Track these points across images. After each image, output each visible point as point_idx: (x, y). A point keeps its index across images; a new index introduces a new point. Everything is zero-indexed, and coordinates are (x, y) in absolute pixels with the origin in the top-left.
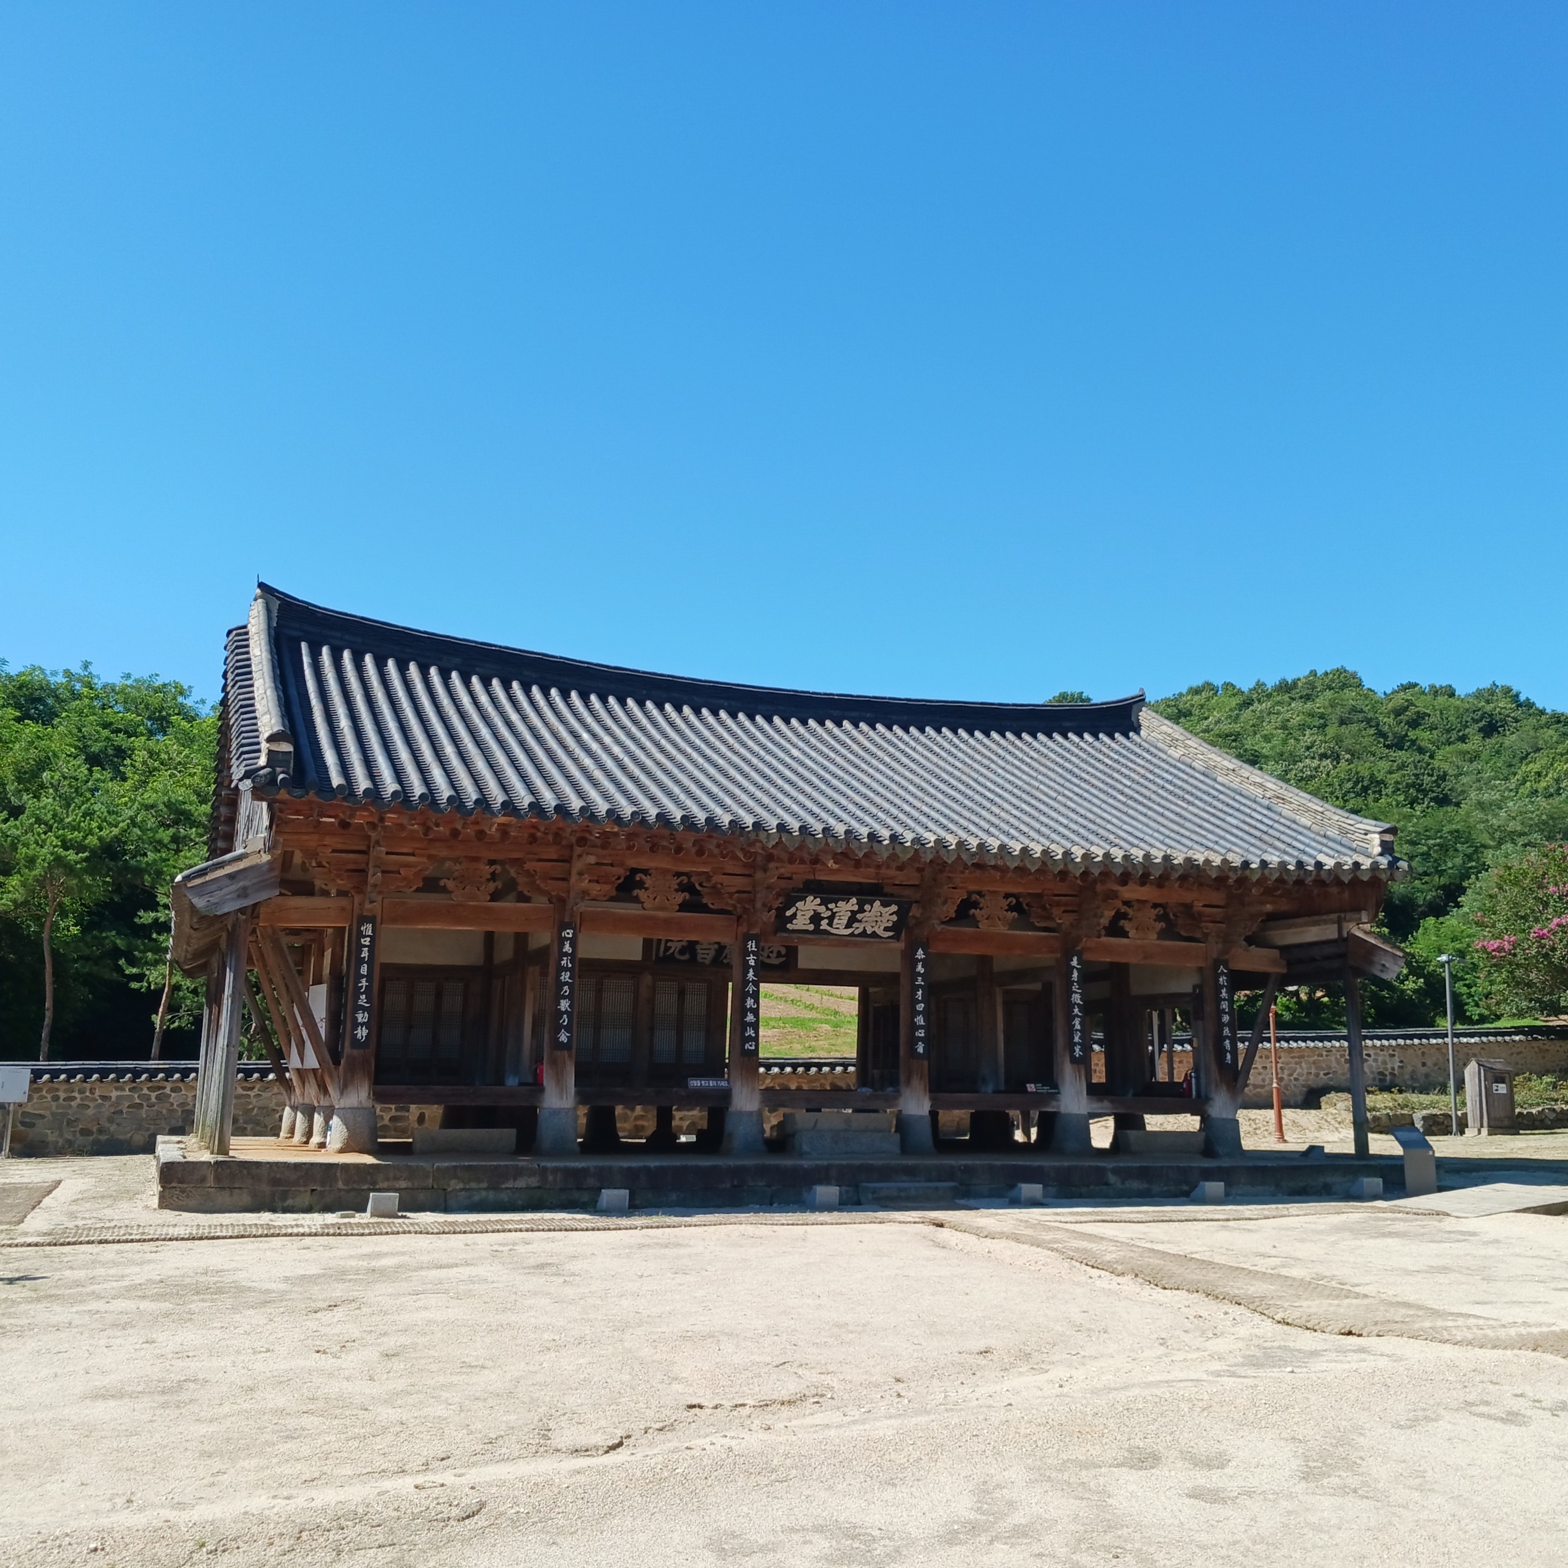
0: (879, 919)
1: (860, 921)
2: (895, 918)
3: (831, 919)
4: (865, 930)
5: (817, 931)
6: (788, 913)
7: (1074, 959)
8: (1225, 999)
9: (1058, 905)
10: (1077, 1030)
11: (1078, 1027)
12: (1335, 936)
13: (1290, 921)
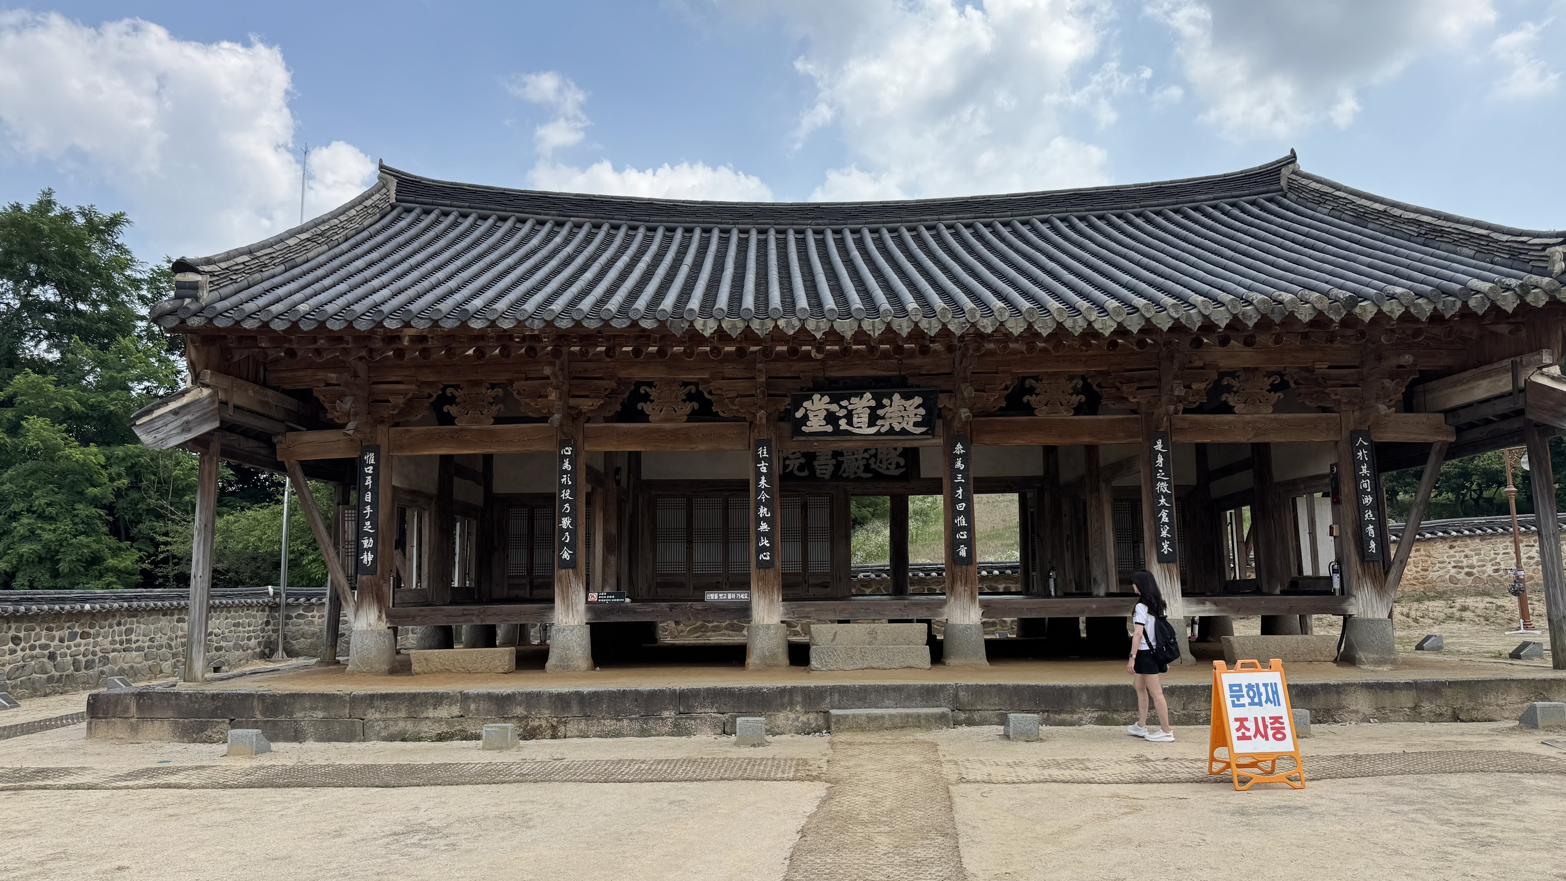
0: (904, 414)
1: (883, 418)
2: (922, 411)
3: (849, 417)
4: (892, 428)
5: (837, 432)
6: (799, 414)
7: (1159, 442)
8: (1365, 477)
9: (1130, 381)
10: (1164, 523)
11: (1165, 519)
12: (1509, 388)
13: (1455, 377)
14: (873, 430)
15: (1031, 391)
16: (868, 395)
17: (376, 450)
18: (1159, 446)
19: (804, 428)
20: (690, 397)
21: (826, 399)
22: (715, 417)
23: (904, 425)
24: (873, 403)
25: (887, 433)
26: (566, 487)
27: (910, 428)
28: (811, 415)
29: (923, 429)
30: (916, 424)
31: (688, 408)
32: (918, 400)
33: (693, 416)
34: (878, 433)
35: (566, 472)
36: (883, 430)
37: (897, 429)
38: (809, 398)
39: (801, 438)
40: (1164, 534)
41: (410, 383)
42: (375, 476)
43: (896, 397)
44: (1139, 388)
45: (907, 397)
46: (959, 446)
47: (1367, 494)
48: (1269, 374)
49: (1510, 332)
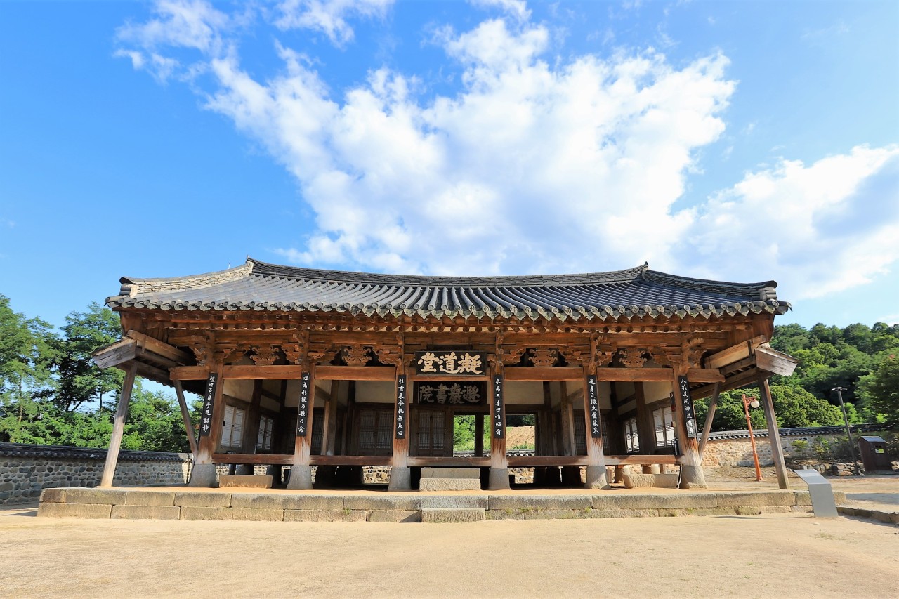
0: (471, 363)
1: (461, 365)
2: (480, 362)
3: (444, 364)
5: (439, 372)
6: (420, 363)
7: (592, 380)
8: (686, 398)
9: (578, 350)
10: (595, 419)
11: (595, 417)
12: (748, 354)
13: (723, 352)
14: (456, 371)
15: (532, 355)
16: (453, 354)
17: (216, 375)
18: (591, 382)
19: (422, 370)
20: (368, 354)
21: (433, 355)
22: (380, 364)
23: (471, 369)
24: (456, 358)
25: (463, 373)
26: (304, 396)
27: (474, 371)
28: (425, 363)
29: (481, 372)
30: (477, 369)
31: (366, 360)
32: (478, 357)
33: (368, 364)
34: (459, 373)
35: (305, 388)
36: (461, 372)
37: (468, 371)
38: (424, 354)
39: (421, 375)
40: (595, 424)
41: (234, 343)
42: (214, 388)
43: (467, 355)
44: (581, 354)
45: (472, 355)
46: (498, 380)
47: (687, 405)
48: (640, 350)
49: (746, 329)
